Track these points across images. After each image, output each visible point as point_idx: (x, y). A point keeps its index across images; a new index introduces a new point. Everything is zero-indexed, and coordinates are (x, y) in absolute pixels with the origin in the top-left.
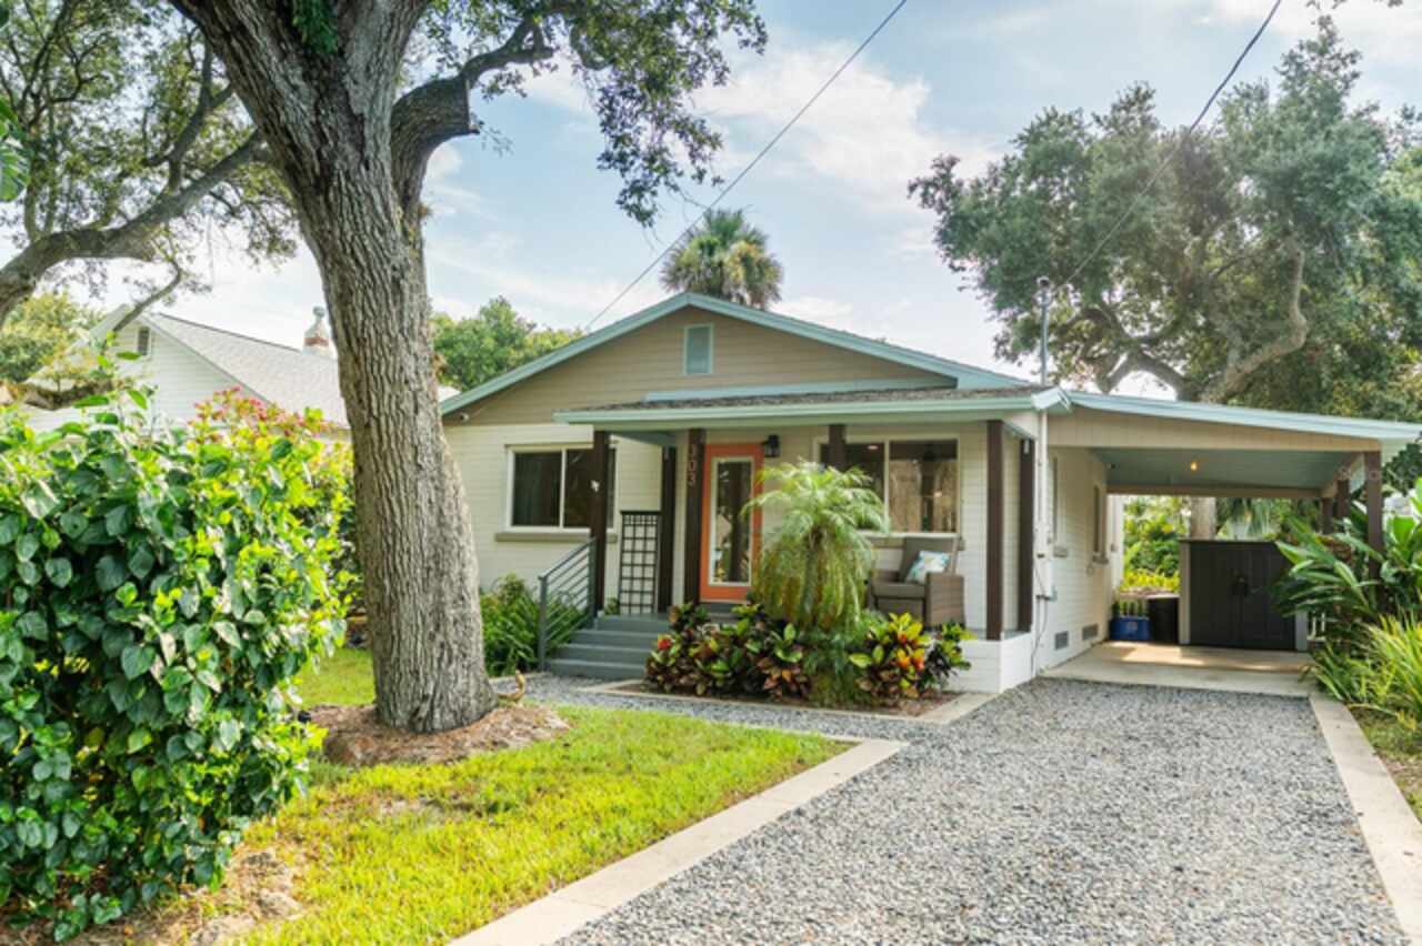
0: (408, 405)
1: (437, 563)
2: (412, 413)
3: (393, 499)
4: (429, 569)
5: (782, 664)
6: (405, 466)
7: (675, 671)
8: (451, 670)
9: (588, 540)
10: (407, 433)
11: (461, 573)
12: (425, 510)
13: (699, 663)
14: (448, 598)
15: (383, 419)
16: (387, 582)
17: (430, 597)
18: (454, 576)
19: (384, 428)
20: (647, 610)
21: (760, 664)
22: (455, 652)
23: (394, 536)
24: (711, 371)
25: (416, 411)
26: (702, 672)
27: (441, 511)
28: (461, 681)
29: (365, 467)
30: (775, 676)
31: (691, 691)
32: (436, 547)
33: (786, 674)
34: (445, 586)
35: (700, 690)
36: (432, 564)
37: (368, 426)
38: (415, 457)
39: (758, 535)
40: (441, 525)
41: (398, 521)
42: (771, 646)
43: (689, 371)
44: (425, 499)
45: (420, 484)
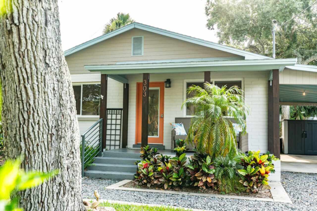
0: (40, 18)
1: (57, 131)
2: (43, 25)
3: (28, 86)
4: (52, 135)
5: (207, 175)
6: (38, 63)
7: (153, 178)
8: (65, 199)
9: (99, 120)
10: (40, 39)
11: (72, 137)
12: (51, 96)
13: (164, 174)
14: (64, 153)
15: (22, 27)
16: (23, 144)
17: (53, 153)
18: (68, 139)
19: (22, 34)
20: (117, 148)
21: (196, 175)
22: (68, 187)
23: (28, 112)
24: (143, 54)
25: (46, 24)
26: (166, 179)
27: (61, 96)
28: (70, 205)
29: (7, 64)
30: (204, 180)
31: (161, 187)
32: (57, 121)
33: (209, 180)
34: (62, 146)
35: (166, 186)
36: (54, 131)
37: (10, 32)
38: (45, 58)
39: (162, 118)
40: (60, 105)
41: (32, 102)
42: (200, 167)
43: (134, 54)
44: (51, 88)
45: (47, 77)
